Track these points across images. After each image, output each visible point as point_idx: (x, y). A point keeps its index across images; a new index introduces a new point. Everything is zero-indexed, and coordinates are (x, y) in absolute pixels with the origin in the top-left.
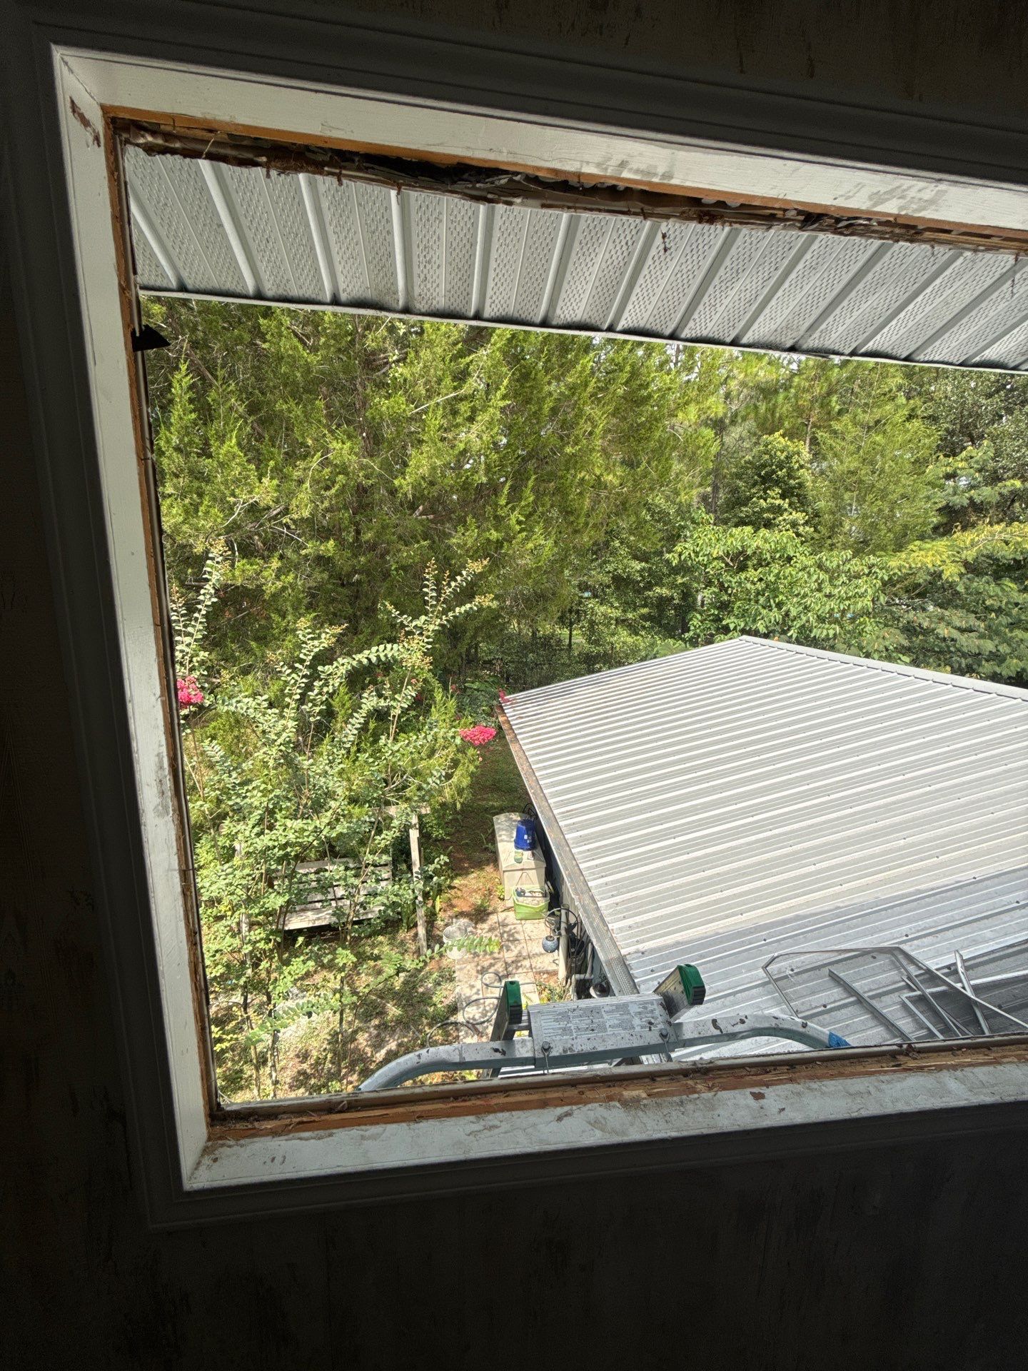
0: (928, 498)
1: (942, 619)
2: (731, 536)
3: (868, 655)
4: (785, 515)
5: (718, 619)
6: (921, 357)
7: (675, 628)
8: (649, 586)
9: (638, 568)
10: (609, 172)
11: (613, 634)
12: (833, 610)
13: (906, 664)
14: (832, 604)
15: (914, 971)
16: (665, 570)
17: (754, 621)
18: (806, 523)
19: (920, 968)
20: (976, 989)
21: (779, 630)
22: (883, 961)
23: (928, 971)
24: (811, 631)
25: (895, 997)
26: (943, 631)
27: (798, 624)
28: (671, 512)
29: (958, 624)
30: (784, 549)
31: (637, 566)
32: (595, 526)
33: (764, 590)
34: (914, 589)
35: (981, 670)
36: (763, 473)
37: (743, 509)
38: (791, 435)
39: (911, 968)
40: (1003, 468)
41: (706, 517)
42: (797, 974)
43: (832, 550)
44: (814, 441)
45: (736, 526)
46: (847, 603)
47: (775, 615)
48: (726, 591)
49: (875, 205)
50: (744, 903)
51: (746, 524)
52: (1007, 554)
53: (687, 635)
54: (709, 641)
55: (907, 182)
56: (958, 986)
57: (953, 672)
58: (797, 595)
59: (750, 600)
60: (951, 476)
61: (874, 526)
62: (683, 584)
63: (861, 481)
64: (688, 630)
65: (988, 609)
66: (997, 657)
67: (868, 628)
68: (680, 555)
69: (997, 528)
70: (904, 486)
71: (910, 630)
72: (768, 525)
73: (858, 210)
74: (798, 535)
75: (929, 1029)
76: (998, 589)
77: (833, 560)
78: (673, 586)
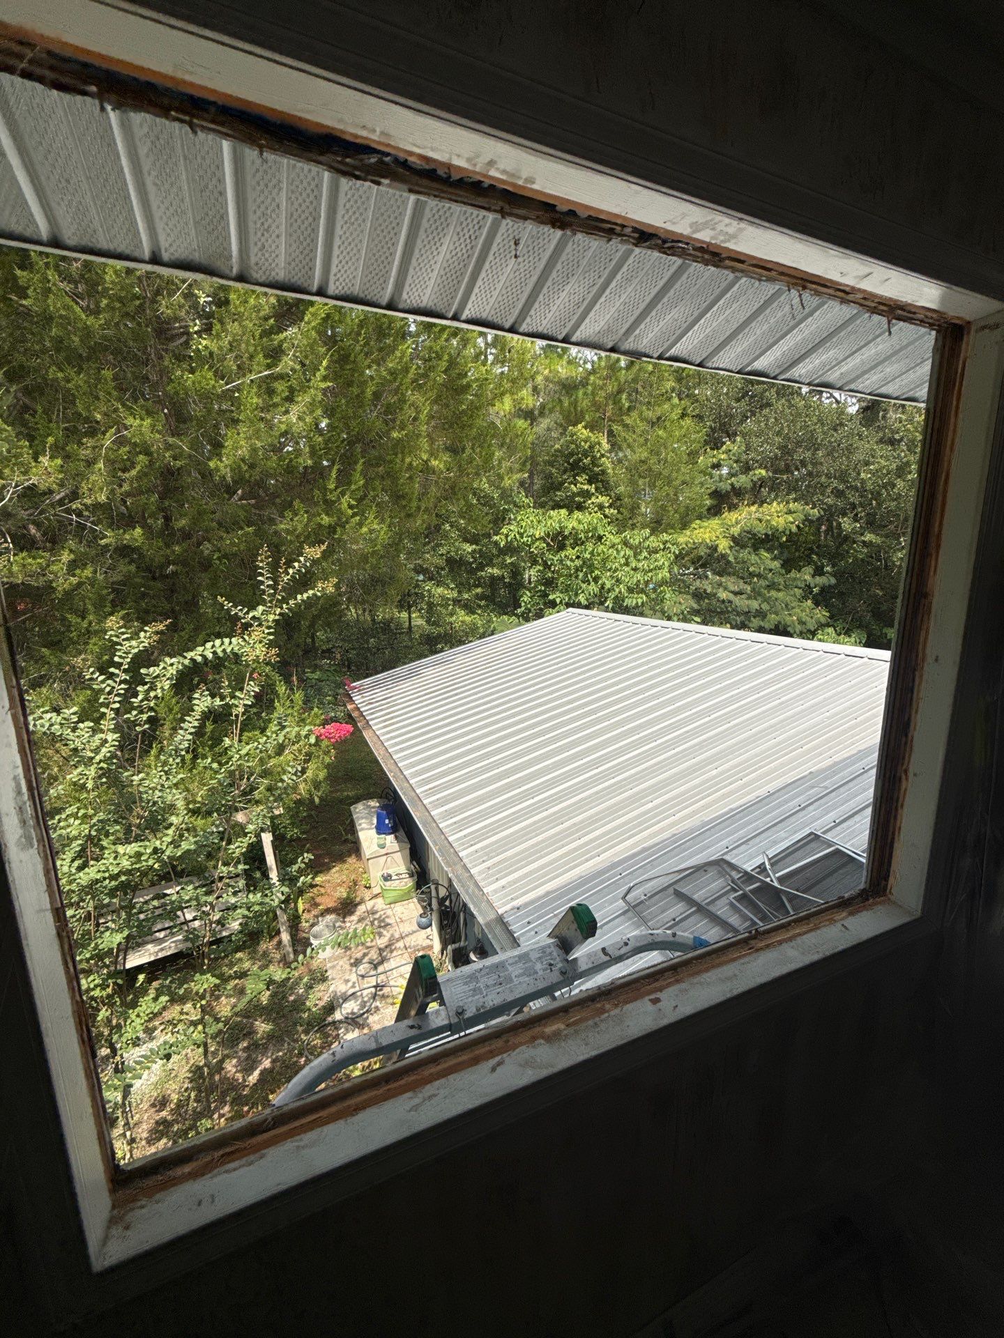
0: (702, 484)
1: (720, 585)
2: (550, 518)
3: (669, 619)
4: (593, 499)
5: (546, 595)
6: (710, 364)
7: (507, 606)
8: (481, 567)
9: (470, 550)
10: (478, 169)
11: (452, 615)
12: (639, 581)
13: (698, 623)
14: (639, 576)
15: (736, 875)
16: (495, 551)
17: (577, 595)
18: (610, 506)
19: (739, 872)
20: (780, 880)
21: (596, 602)
22: (712, 872)
23: (746, 873)
24: (623, 601)
25: (724, 900)
26: (723, 595)
27: (612, 595)
28: (496, 496)
29: (732, 589)
30: (595, 529)
31: (469, 548)
32: (427, 509)
33: (582, 567)
34: (698, 561)
35: (751, 625)
36: (571, 461)
37: (559, 493)
38: (591, 427)
39: (734, 873)
40: (752, 459)
41: (527, 501)
42: (650, 897)
43: (633, 529)
44: (611, 434)
45: (553, 509)
46: (650, 574)
47: (593, 588)
48: (550, 569)
49: (694, 232)
50: (600, 846)
51: (560, 507)
52: (761, 529)
53: (519, 610)
54: (539, 615)
55: (718, 217)
56: (768, 880)
57: (732, 628)
58: (609, 570)
59: (571, 576)
60: (717, 466)
61: (663, 508)
62: (512, 563)
63: (650, 470)
64: (520, 607)
65: (752, 575)
66: (761, 614)
67: (668, 596)
68: (507, 536)
69: (753, 508)
70: (684, 474)
71: (698, 595)
72: (580, 507)
73: (681, 235)
74: (606, 516)
75: (752, 920)
76: (757, 558)
77: (636, 537)
78: (503, 566)
